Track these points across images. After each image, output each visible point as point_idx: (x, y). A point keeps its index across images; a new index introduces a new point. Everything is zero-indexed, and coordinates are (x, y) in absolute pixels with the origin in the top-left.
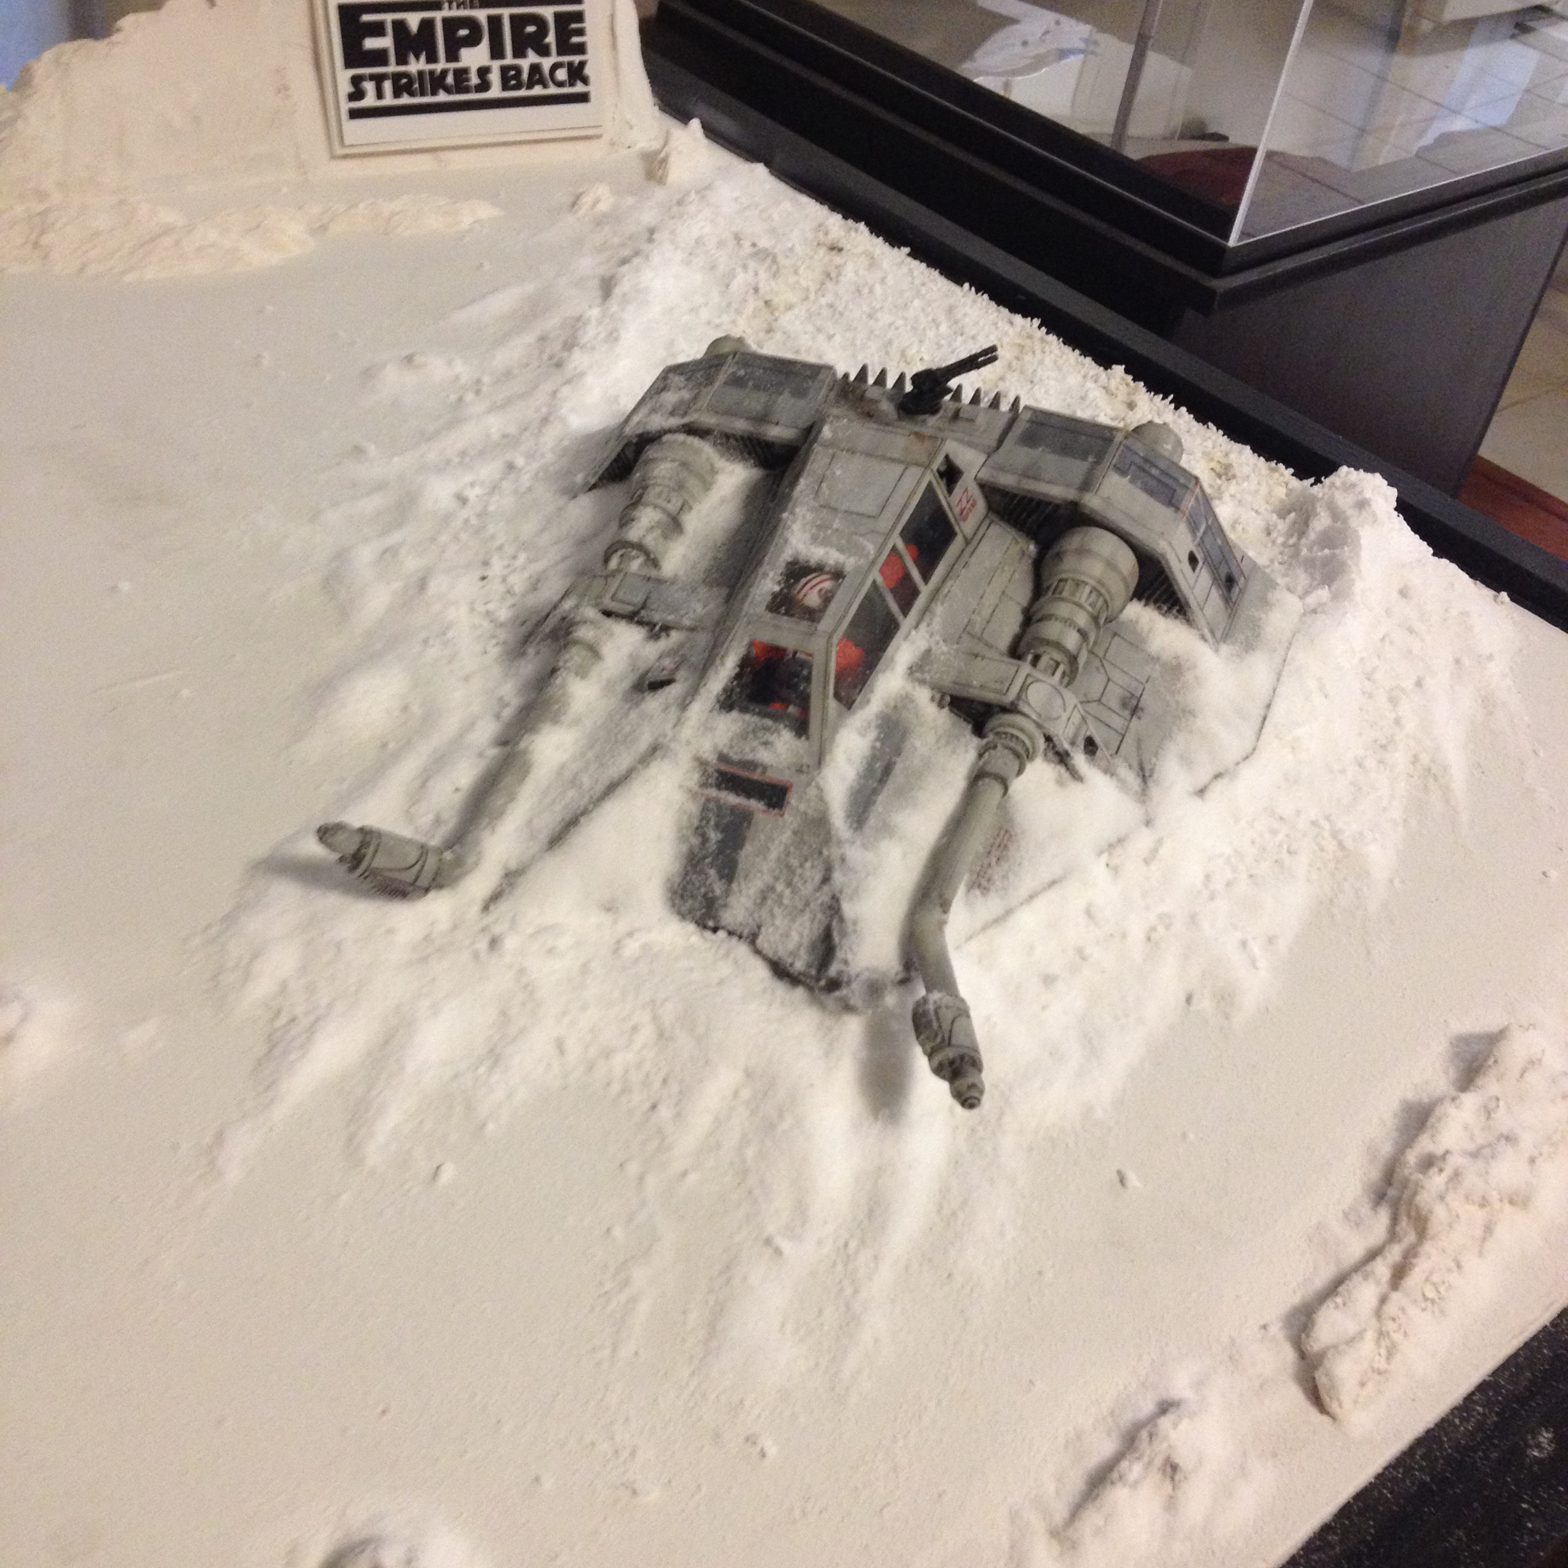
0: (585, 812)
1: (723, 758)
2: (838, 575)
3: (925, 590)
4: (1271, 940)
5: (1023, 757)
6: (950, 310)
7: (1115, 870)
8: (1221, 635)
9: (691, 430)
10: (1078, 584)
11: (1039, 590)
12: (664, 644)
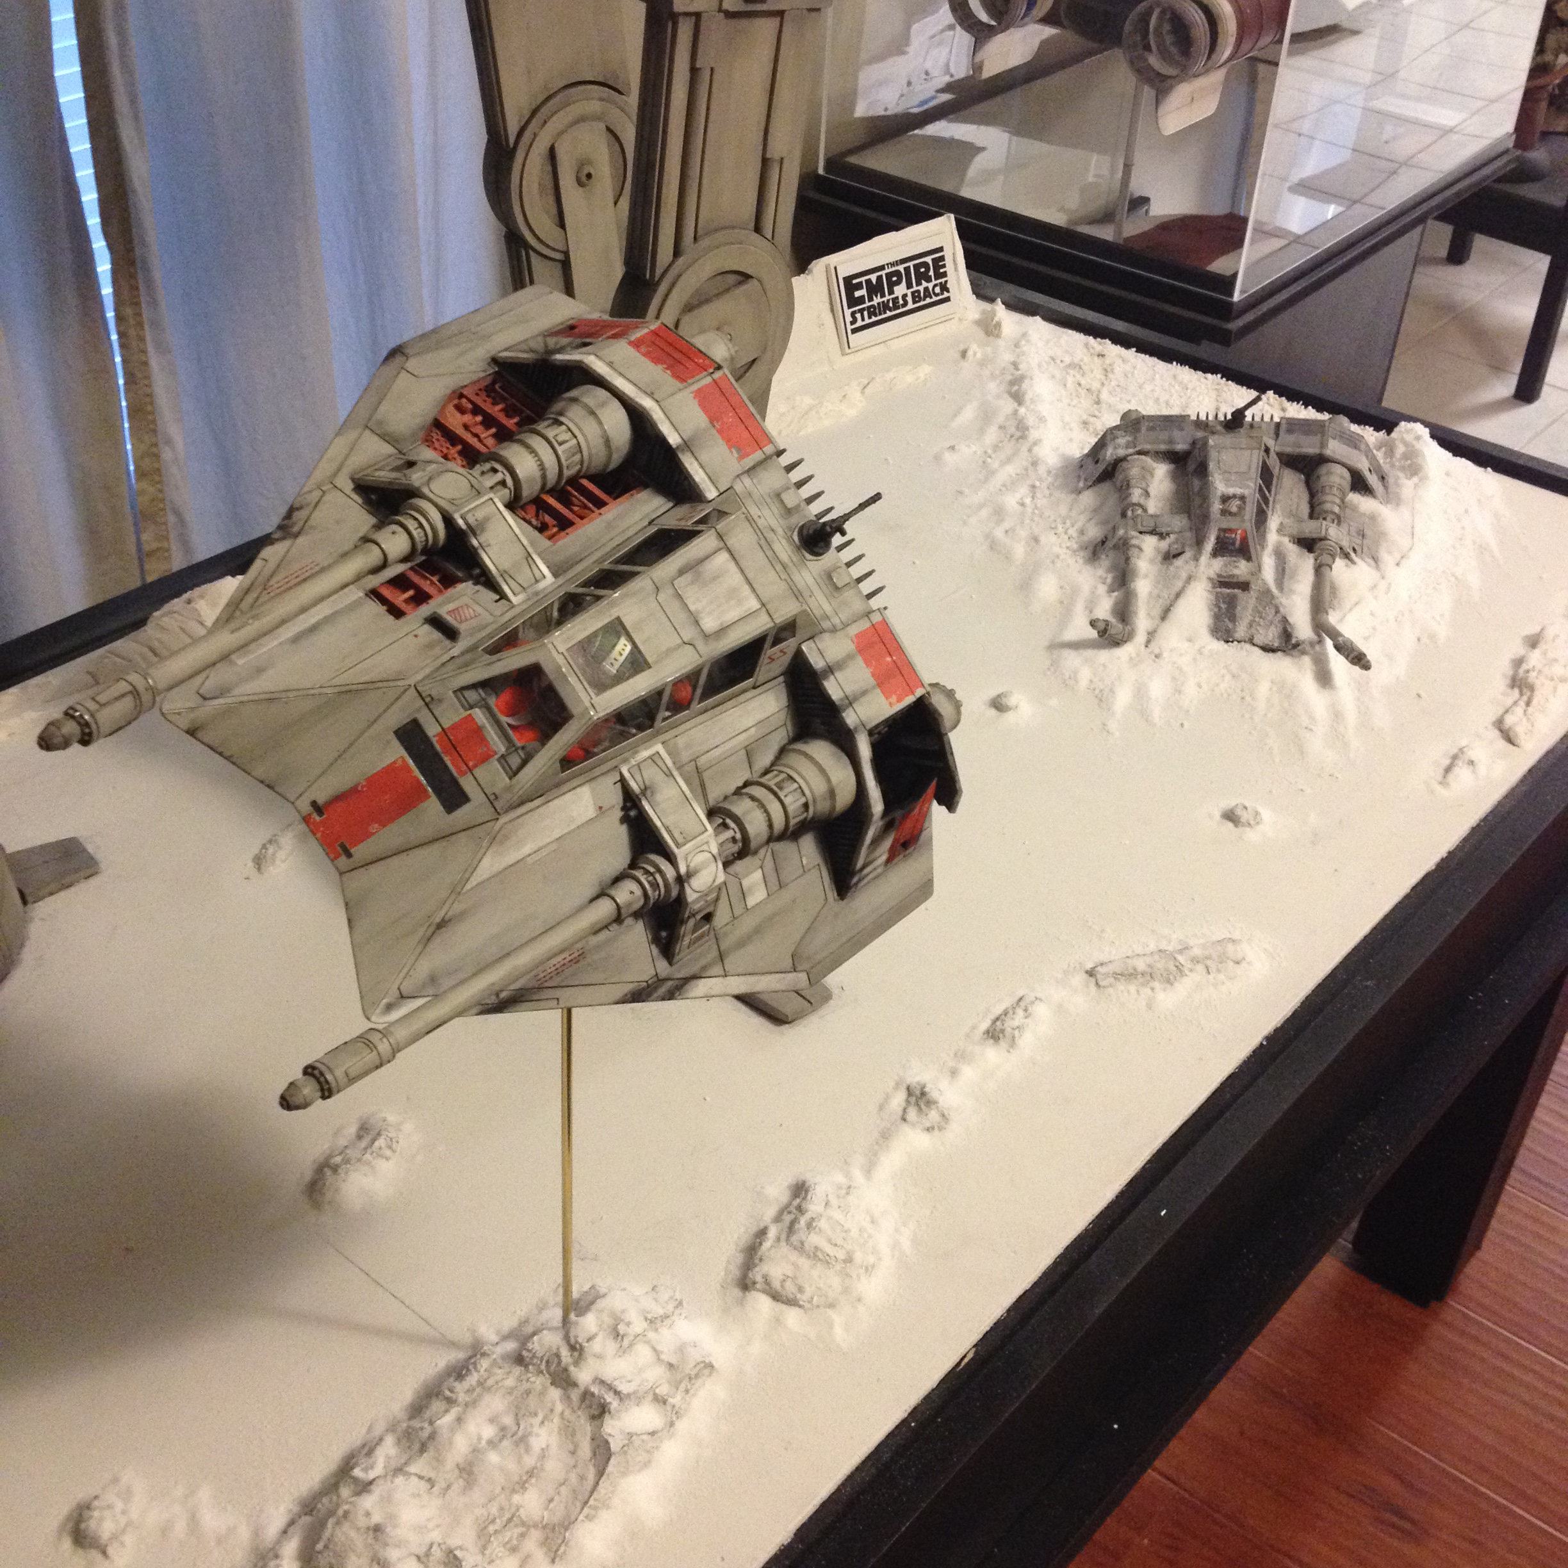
0: (1171, 605)
1: (1219, 576)
2: (1242, 498)
3: (1271, 499)
4: (1442, 615)
5: (1333, 557)
6: (1175, 377)
7: (1376, 598)
8: (1387, 501)
9: (1140, 453)
10: (1331, 487)
11: (1312, 495)
12: (1168, 541)
